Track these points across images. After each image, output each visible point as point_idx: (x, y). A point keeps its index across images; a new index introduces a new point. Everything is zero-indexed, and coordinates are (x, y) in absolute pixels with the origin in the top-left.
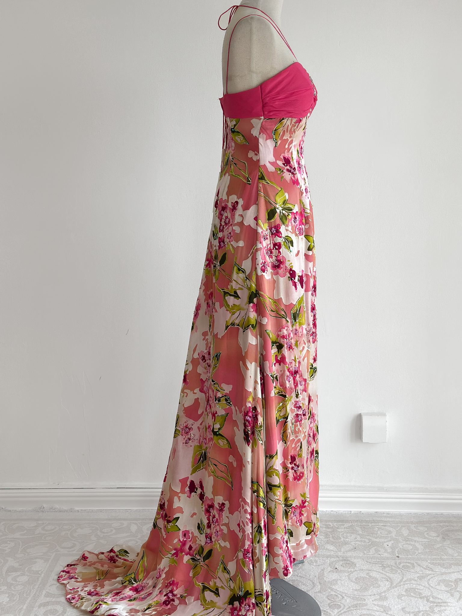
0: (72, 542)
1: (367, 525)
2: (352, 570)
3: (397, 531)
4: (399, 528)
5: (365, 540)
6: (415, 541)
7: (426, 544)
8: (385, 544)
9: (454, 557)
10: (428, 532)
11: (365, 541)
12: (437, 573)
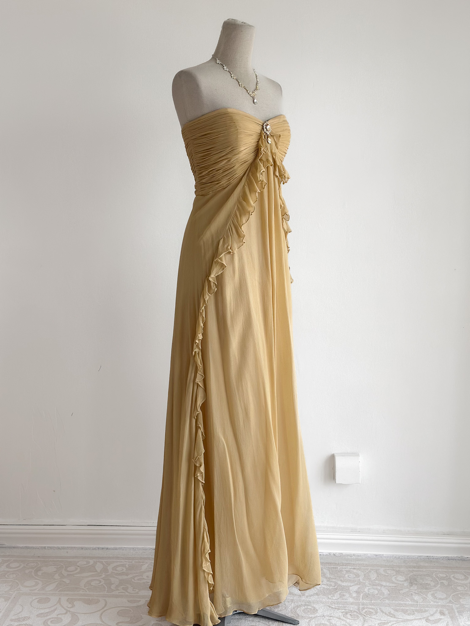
0: (36, 581)
1: (335, 568)
2: (313, 616)
3: (365, 575)
4: (367, 571)
5: (332, 583)
6: (382, 585)
7: (393, 588)
8: (351, 588)
9: (419, 603)
10: (395, 576)
11: (331, 585)
12: (399, 620)
